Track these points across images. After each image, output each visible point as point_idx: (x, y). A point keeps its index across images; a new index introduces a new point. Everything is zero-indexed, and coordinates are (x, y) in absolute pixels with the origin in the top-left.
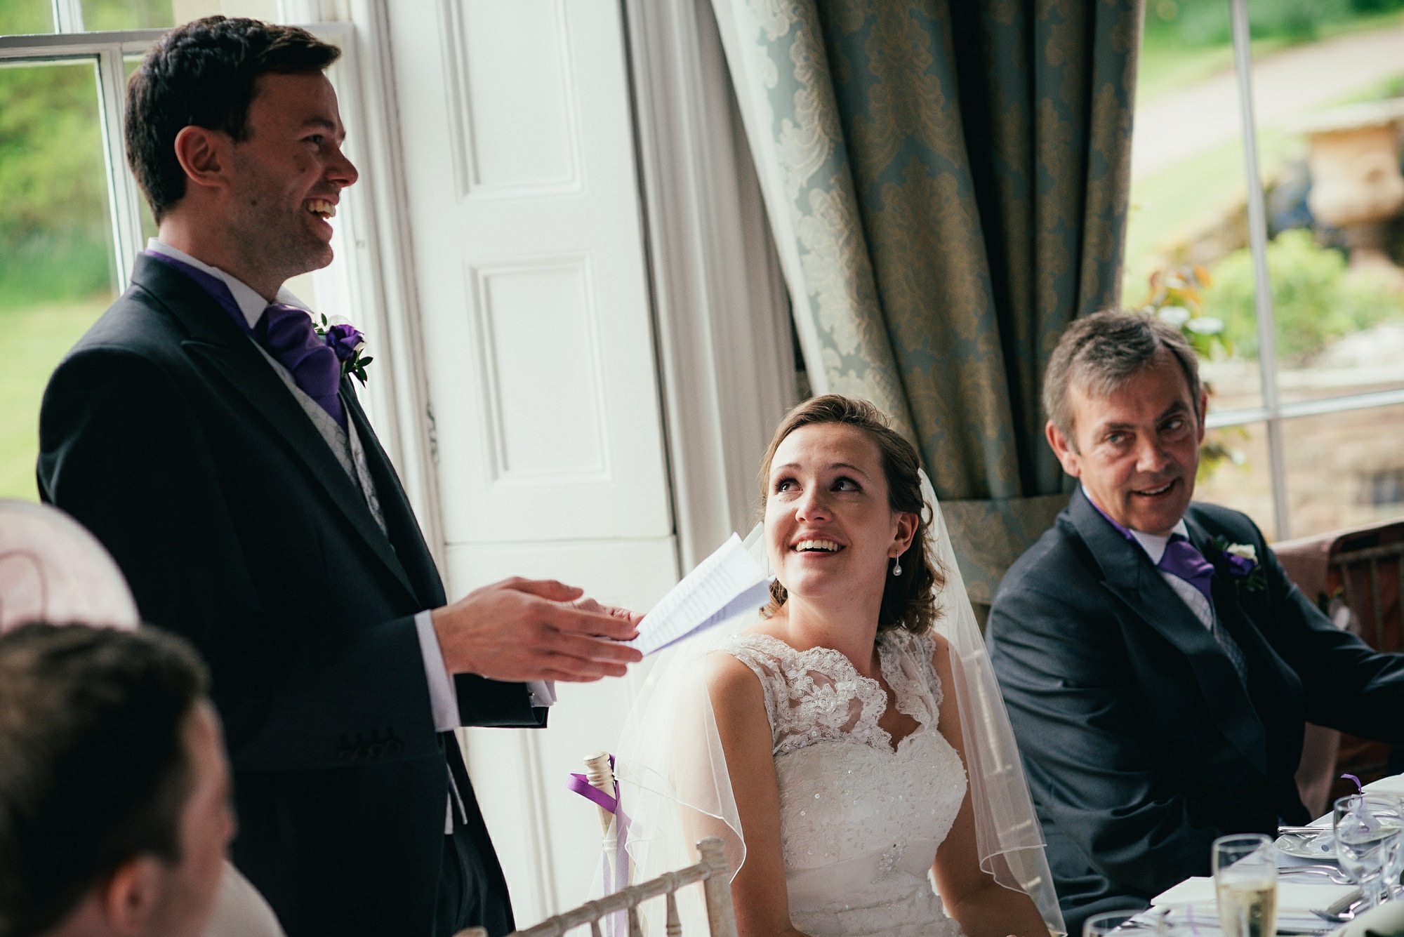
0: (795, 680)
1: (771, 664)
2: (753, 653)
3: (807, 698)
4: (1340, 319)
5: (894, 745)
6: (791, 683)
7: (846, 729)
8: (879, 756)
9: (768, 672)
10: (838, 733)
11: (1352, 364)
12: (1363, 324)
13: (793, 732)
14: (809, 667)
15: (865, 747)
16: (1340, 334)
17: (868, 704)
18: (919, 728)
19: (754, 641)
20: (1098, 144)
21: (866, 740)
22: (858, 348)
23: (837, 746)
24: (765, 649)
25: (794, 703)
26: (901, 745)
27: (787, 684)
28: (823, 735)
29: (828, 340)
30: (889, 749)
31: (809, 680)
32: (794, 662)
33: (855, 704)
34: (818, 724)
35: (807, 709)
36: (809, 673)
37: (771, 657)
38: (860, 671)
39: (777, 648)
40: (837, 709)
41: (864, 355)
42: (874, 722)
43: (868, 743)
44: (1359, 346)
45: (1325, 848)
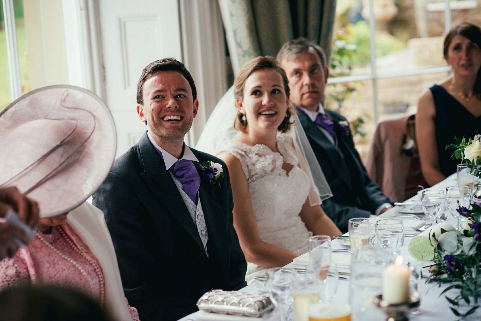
0: (252, 157)
1: (243, 153)
2: (237, 150)
3: (257, 162)
5: (287, 174)
6: (251, 158)
7: (272, 171)
8: (283, 178)
9: (242, 156)
10: (270, 173)
13: (256, 174)
14: (256, 152)
15: (279, 176)
17: (278, 161)
18: (294, 167)
19: (236, 145)
21: (279, 174)
22: (249, 48)
23: (271, 177)
24: (240, 148)
25: (254, 165)
26: (290, 174)
27: (250, 159)
28: (266, 174)
29: (239, 45)
30: (286, 176)
31: (257, 156)
32: (250, 150)
33: (274, 161)
34: (264, 171)
35: (258, 166)
36: (256, 154)
37: (242, 150)
38: (273, 150)
39: (244, 147)
40: (269, 164)
41: (251, 51)
42: (280, 167)
43: (280, 175)
45: (411, 209)
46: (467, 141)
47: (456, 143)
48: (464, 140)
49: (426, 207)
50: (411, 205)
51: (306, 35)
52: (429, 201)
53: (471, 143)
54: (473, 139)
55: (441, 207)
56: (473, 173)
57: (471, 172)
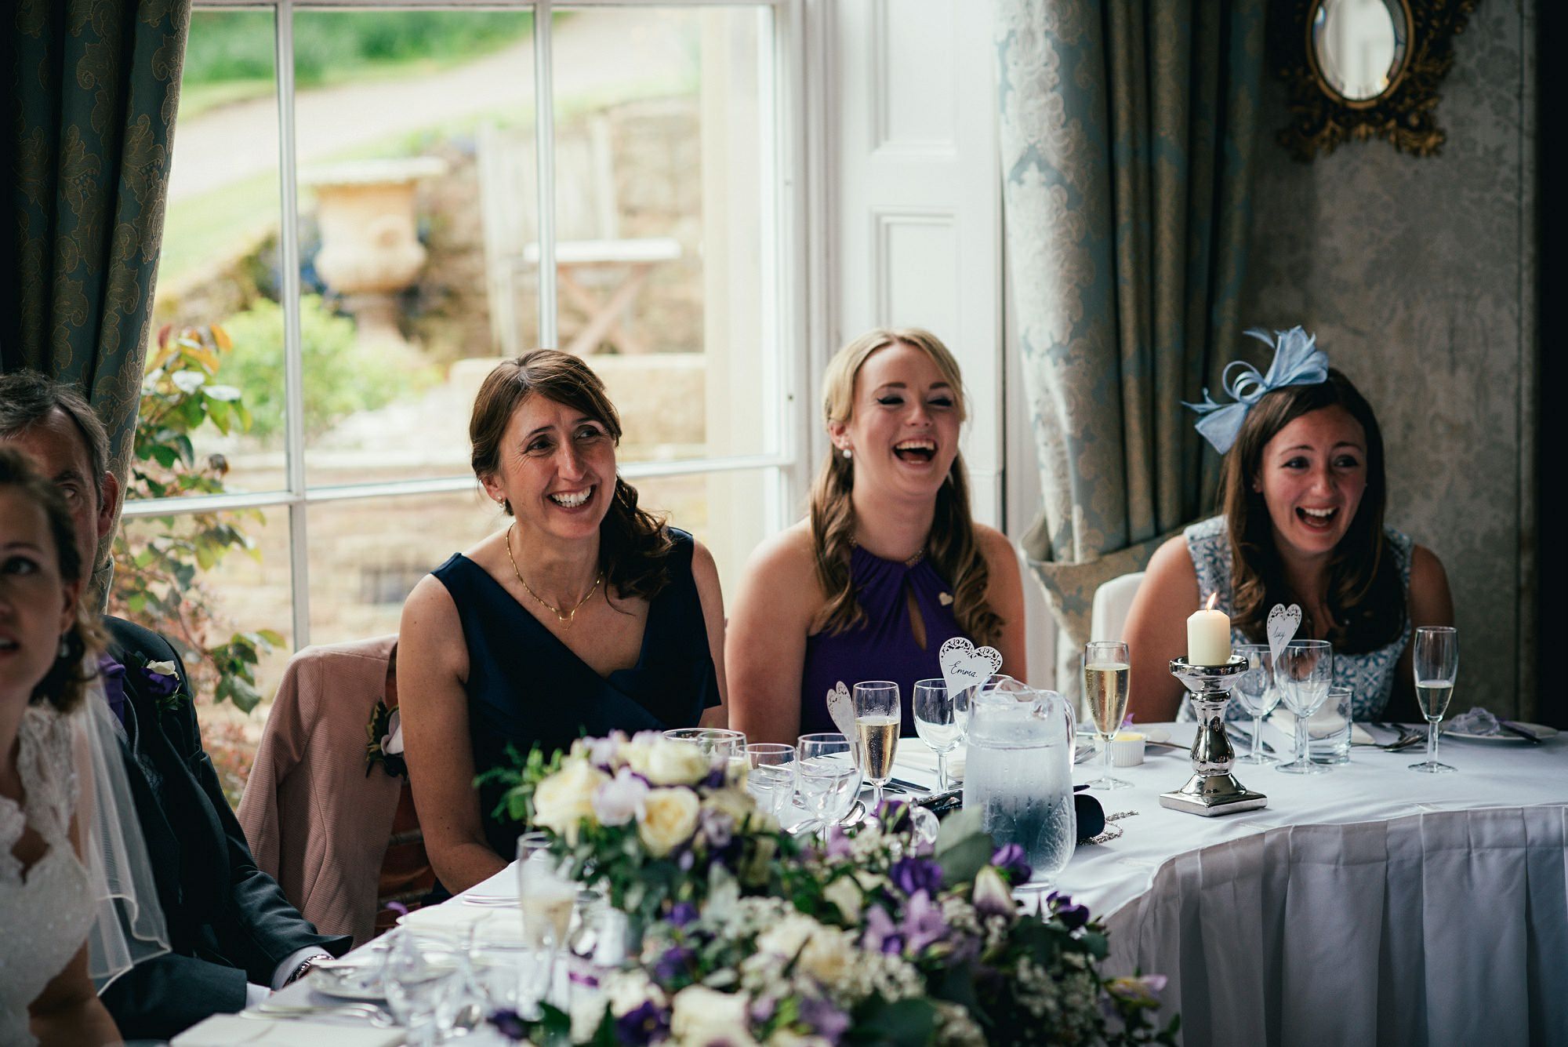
4: (349, 395)
8: (11, 890)
11: (357, 445)
12: (374, 403)
16: (347, 411)
18: (50, 846)
20: (129, 181)
26: (33, 874)
30: (19, 882)
44: (364, 425)
45: (364, 985)
46: (547, 760)
47: (508, 764)
48: (535, 758)
49: (404, 985)
50: (363, 969)
51: (46, 365)
52: (423, 962)
53: (559, 769)
54: (567, 752)
55: (455, 986)
56: (564, 871)
57: (557, 866)
